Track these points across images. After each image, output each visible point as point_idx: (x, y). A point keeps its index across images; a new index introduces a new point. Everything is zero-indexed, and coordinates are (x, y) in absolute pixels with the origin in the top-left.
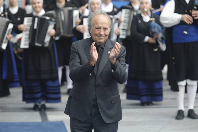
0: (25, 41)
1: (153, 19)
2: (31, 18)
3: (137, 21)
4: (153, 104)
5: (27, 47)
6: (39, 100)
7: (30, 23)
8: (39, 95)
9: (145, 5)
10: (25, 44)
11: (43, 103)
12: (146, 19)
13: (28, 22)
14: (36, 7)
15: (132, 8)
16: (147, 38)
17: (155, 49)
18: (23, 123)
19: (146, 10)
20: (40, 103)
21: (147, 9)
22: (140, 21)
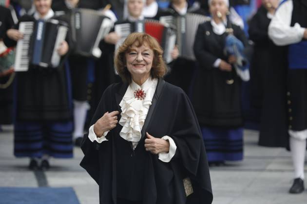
0: (22, 59)
1: (231, 30)
2: (31, 24)
3: (204, 33)
4: (225, 165)
5: (25, 69)
6: (39, 154)
7: (30, 31)
8: (39, 145)
9: (218, 6)
10: (22, 65)
11: (45, 157)
12: (218, 30)
13: (26, 29)
14: (41, 6)
15: (174, 13)
16: (218, 62)
17: (230, 80)
18: (9, 188)
19: (219, 14)
20: (40, 157)
21: (221, 12)
22: (208, 33)
